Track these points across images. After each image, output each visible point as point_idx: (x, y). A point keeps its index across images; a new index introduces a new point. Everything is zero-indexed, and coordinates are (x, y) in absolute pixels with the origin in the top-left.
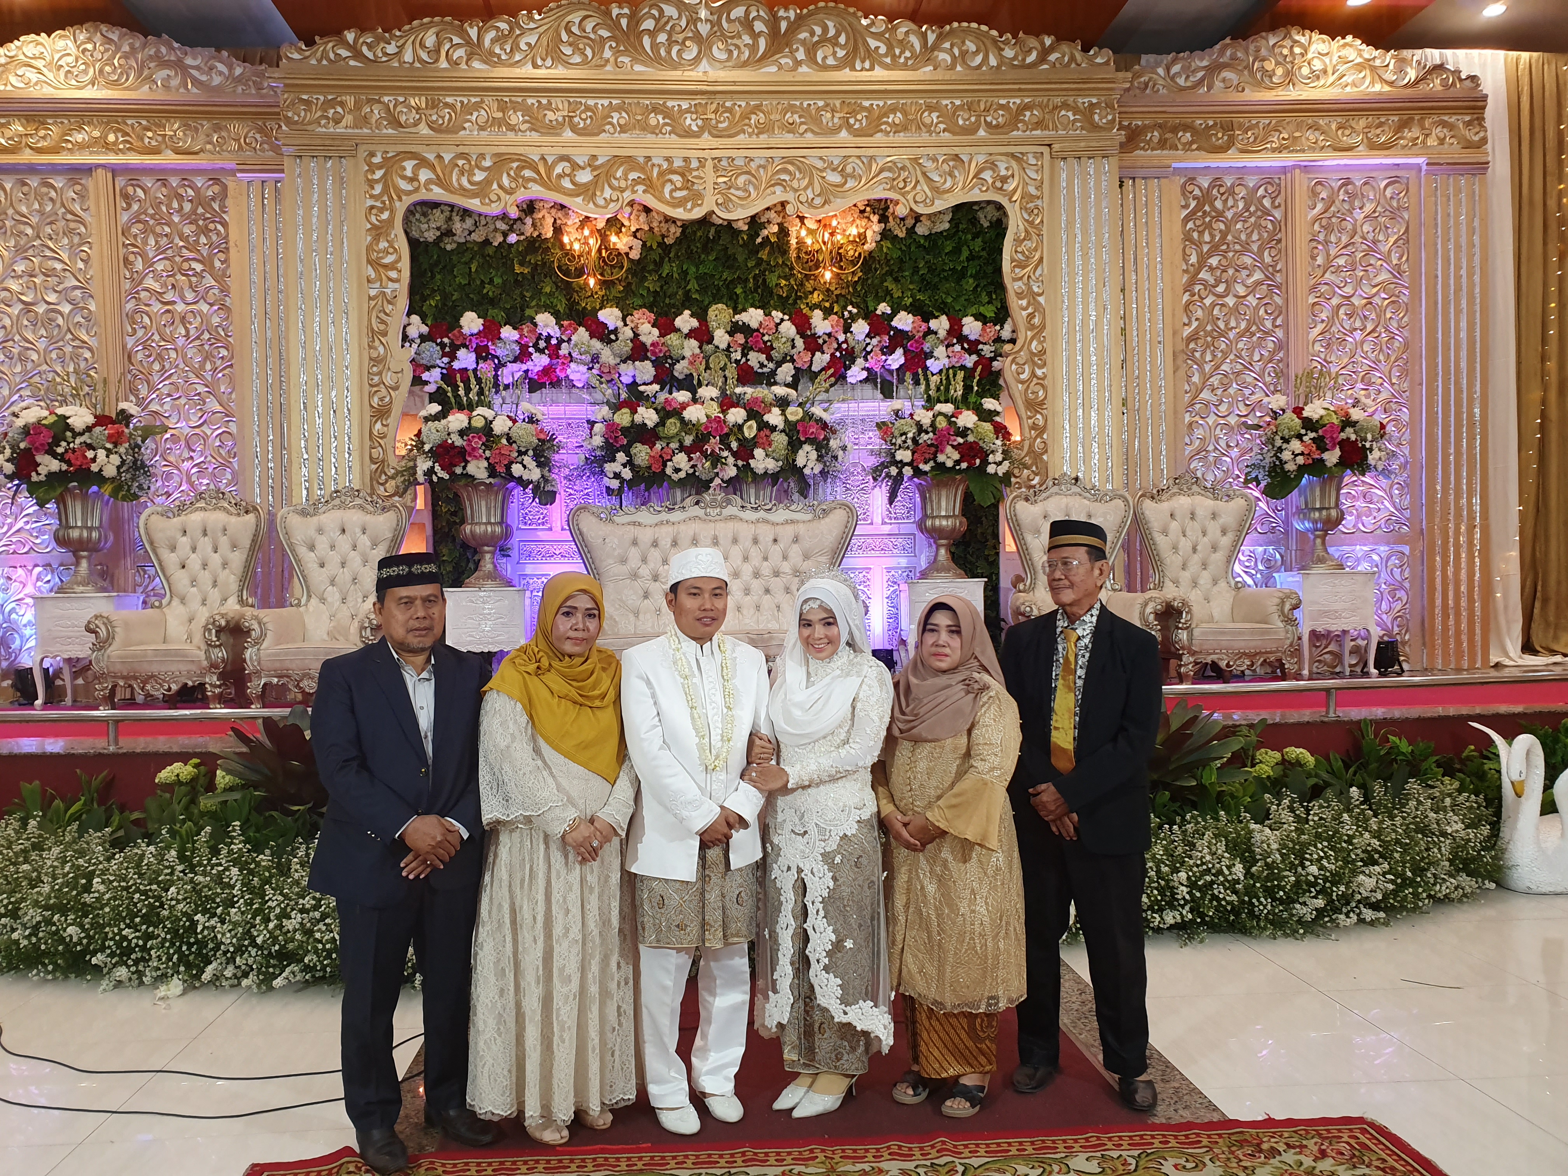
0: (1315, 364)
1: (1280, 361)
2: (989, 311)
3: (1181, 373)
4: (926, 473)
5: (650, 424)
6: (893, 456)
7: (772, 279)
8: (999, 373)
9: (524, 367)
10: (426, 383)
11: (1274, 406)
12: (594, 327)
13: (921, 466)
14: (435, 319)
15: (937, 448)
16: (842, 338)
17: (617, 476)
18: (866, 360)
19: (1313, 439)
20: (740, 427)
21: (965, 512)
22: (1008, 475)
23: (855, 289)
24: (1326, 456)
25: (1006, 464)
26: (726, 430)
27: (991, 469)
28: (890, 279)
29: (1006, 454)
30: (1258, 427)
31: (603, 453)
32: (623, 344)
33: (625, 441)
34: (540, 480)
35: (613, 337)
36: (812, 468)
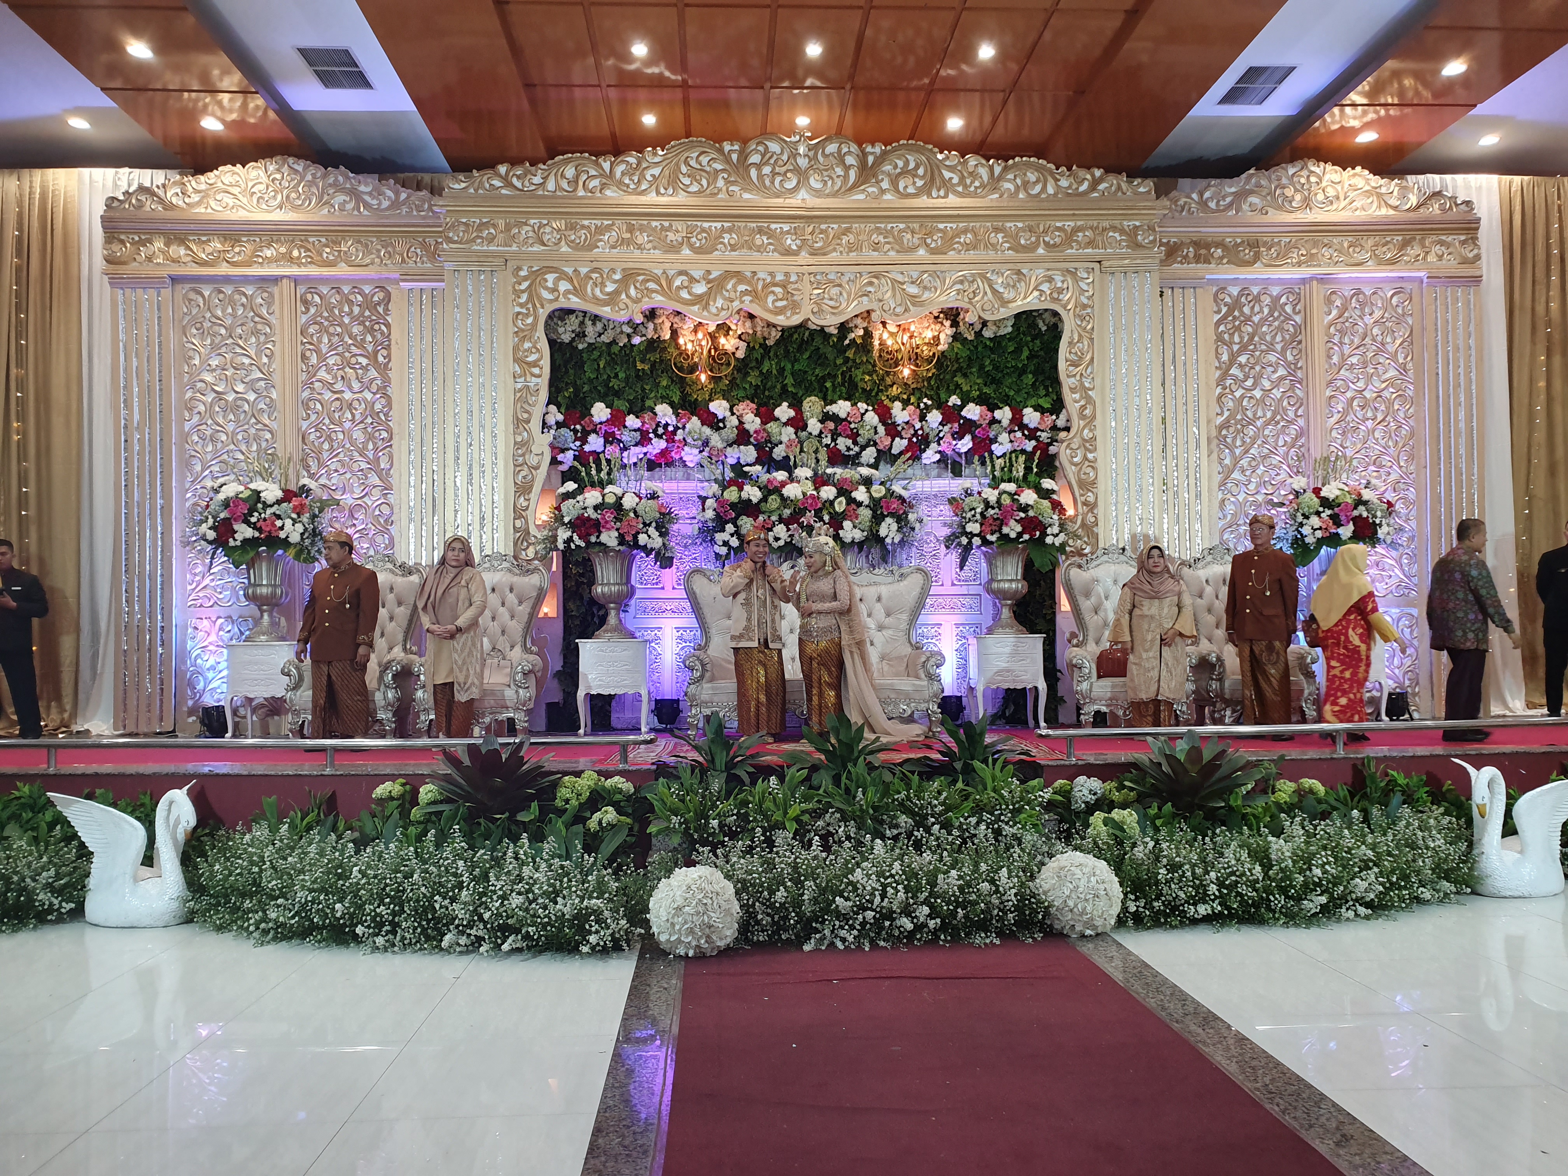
0: (1332, 449)
1: (1301, 446)
2: (1046, 404)
3: (1215, 456)
4: (992, 543)
5: (755, 500)
6: (964, 527)
7: (858, 374)
8: (1055, 456)
9: (645, 450)
10: (561, 463)
11: (1296, 487)
12: (705, 415)
13: (989, 537)
14: (567, 409)
15: (1001, 522)
16: (918, 426)
17: (726, 543)
18: (939, 444)
19: (1330, 516)
20: (832, 503)
21: (1025, 577)
22: (1063, 545)
23: (929, 383)
24: (1341, 531)
25: (1062, 534)
26: (820, 505)
27: (1049, 540)
28: (959, 374)
29: (1062, 527)
30: (1282, 504)
31: (714, 524)
32: (730, 431)
33: (733, 515)
34: (661, 548)
35: (721, 425)
36: (893, 538)
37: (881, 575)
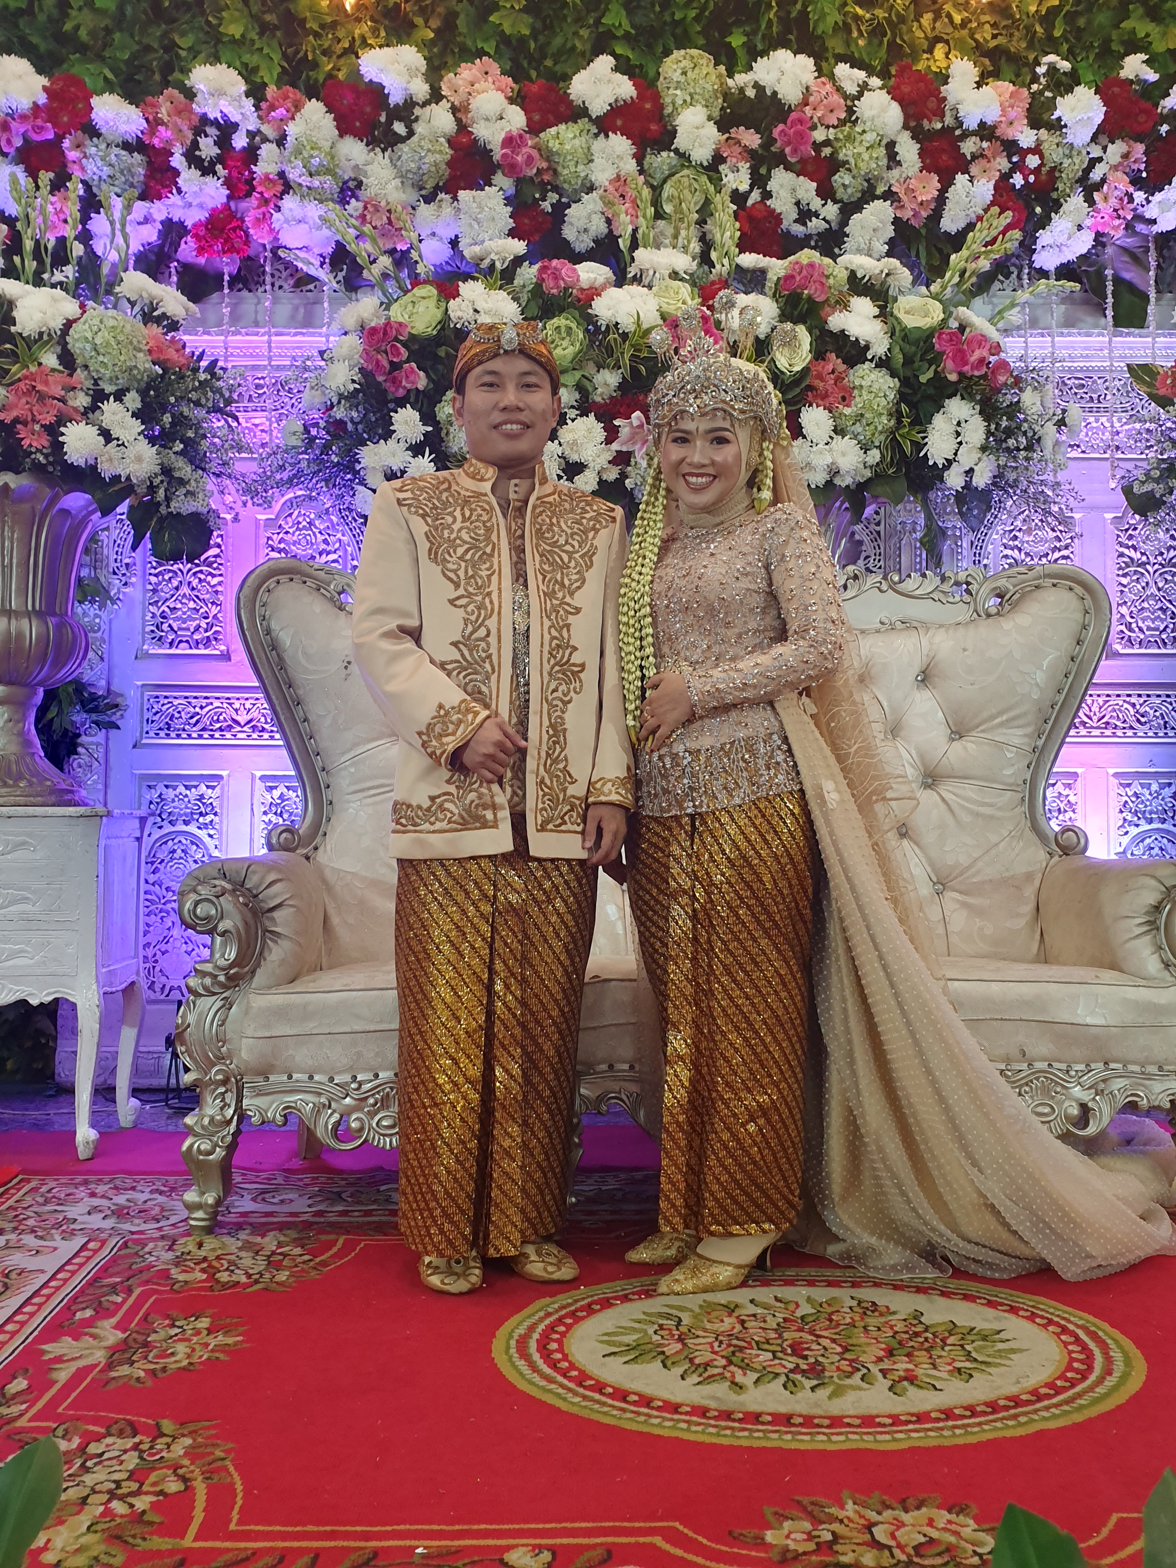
12: (348, 99)
18: (1090, 203)
31: (354, 414)
32: (427, 145)
33: (422, 381)
34: (156, 481)
35: (399, 128)
36: (970, 472)
37: (928, 596)
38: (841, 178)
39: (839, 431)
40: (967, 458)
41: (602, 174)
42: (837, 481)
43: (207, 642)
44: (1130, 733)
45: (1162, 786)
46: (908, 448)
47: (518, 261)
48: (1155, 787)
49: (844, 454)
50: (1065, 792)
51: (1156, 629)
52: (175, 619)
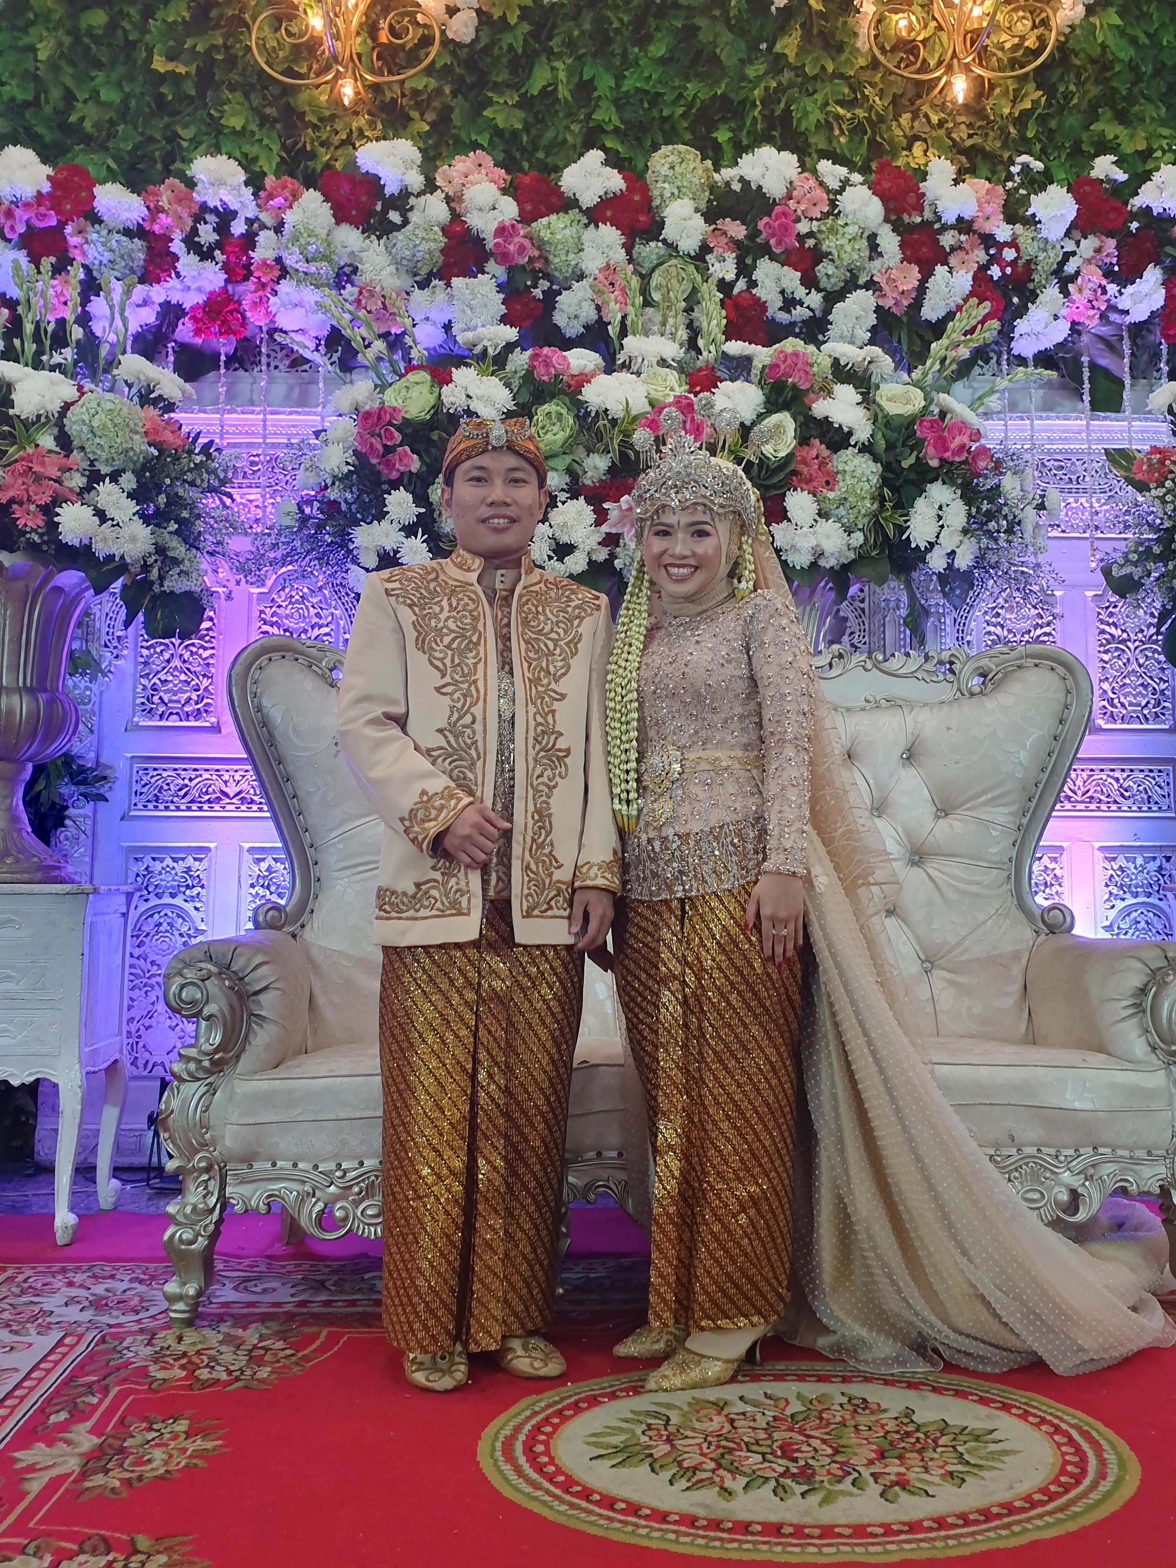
12: (345, 186)
16: (1002, 234)
18: (1065, 294)
20: (747, 430)
31: (348, 496)
32: (421, 233)
33: (415, 464)
34: (150, 561)
35: (394, 216)
36: (952, 554)
37: (911, 675)
38: (824, 269)
39: (823, 514)
40: (949, 541)
41: (592, 263)
42: (822, 563)
43: (198, 715)
44: (1114, 807)
45: (1147, 860)
46: (891, 531)
47: (510, 347)
48: (1140, 861)
49: (828, 537)
50: (1052, 866)
51: (1139, 705)
52: (167, 692)
